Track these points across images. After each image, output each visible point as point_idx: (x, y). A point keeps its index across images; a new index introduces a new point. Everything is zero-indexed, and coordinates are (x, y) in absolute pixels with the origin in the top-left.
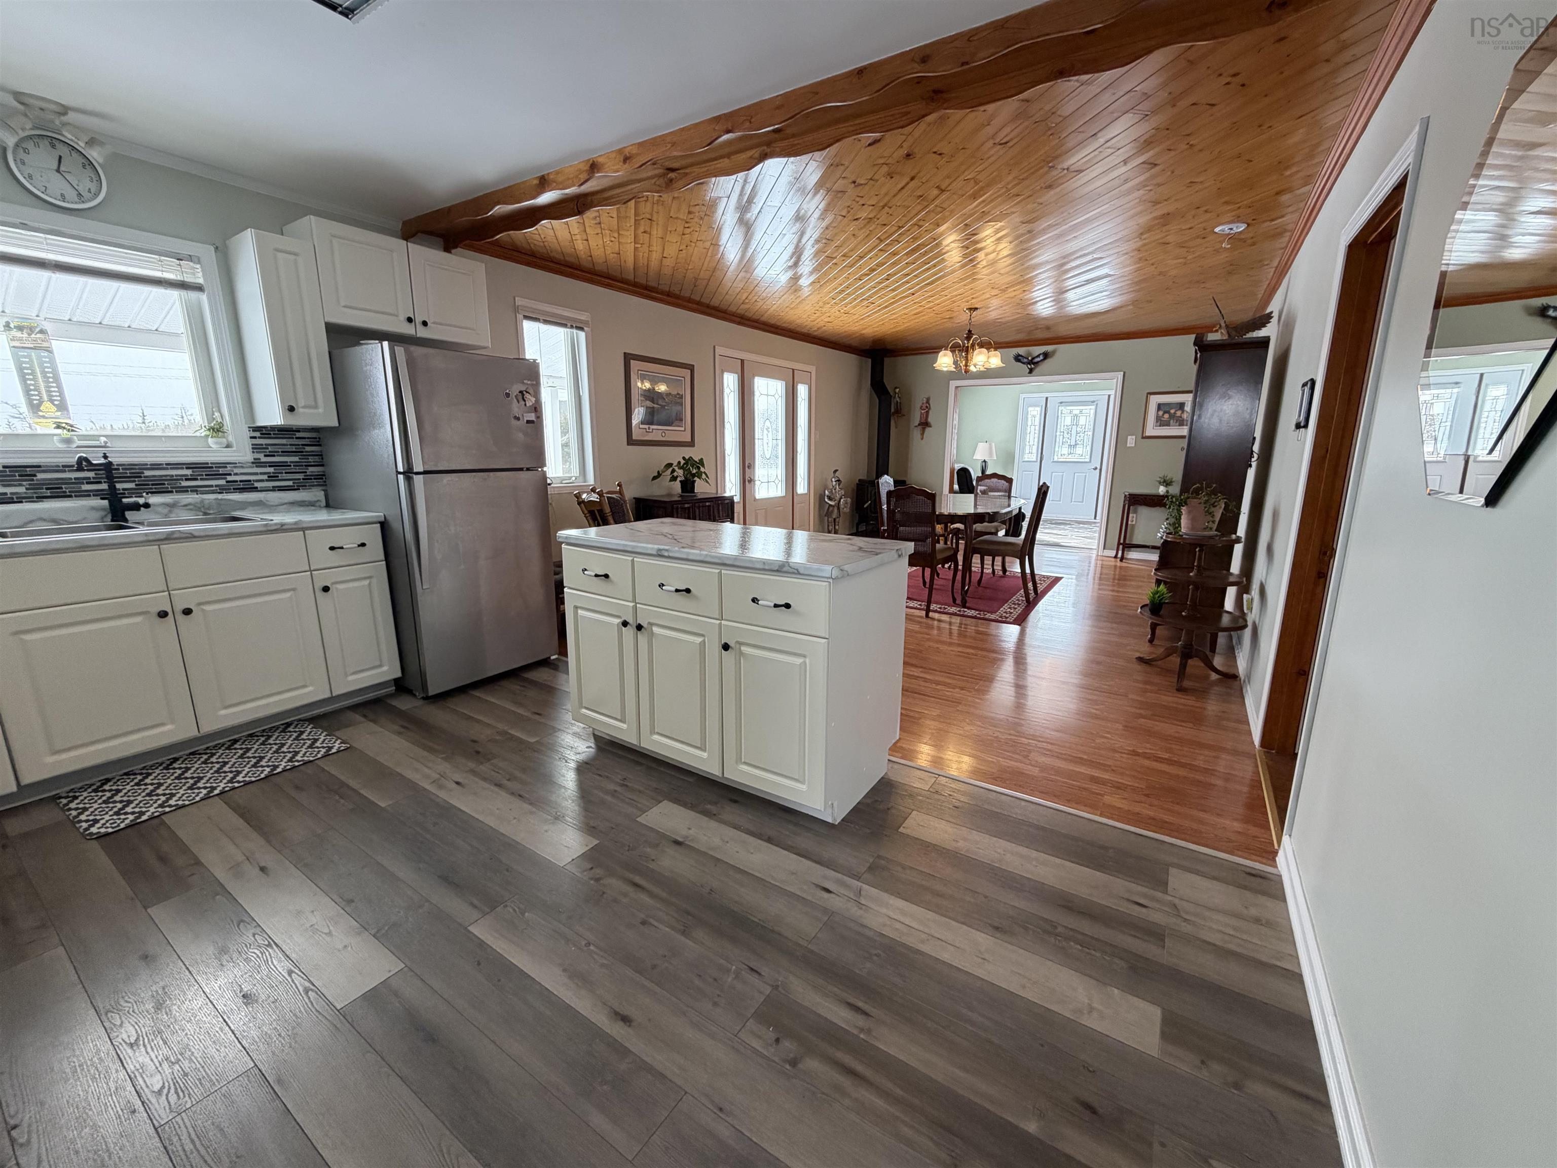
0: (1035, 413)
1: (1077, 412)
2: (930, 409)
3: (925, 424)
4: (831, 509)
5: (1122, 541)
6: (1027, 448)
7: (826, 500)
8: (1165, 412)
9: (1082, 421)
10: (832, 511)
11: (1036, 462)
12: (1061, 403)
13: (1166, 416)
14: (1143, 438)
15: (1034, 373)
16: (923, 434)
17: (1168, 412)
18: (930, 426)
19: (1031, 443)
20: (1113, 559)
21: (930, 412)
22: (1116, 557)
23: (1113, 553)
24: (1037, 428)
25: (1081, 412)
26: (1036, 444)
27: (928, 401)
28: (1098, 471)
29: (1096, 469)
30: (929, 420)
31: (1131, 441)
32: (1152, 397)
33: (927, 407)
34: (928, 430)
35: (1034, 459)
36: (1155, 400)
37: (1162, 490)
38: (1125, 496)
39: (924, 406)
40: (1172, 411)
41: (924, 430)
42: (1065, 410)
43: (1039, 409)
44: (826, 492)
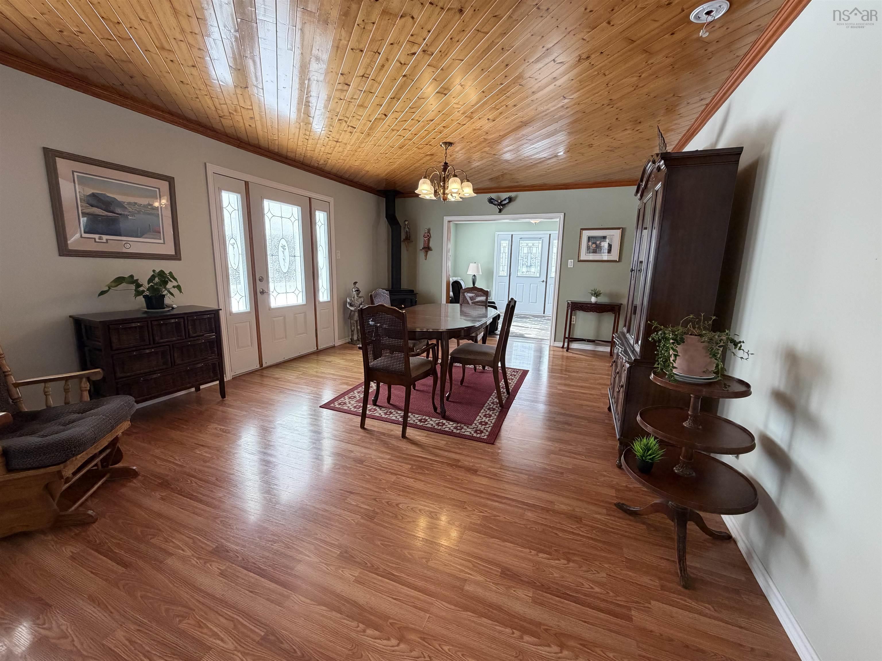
0: (504, 245)
1: (531, 245)
2: (430, 237)
3: (427, 249)
4: (353, 313)
5: (567, 336)
6: (501, 267)
7: (348, 306)
8: (593, 243)
9: (534, 251)
10: (354, 315)
11: (507, 276)
12: (521, 238)
13: (594, 246)
14: (579, 261)
15: (502, 212)
16: (426, 256)
17: (595, 243)
18: (431, 250)
19: (503, 265)
20: (561, 349)
21: (431, 239)
22: (563, 347)
23: (561, 345)
24: (507, 254)
25: (533, 244)
26: (506, 265)
27: (429, 231)
28: (545, 283)
29: (543, 281)
30: (431, 245)
31: (570, 263)
32: (584, 232)
33: (428, 237)
34: (430, 253)
35: (506, 275)
36: (586, 234)
37: (593, 299)
38: (568, 303)
39: (426, 235)
40: (598, 242)
41: (427, 252)
42: (523, 243)
43: (507, 242)
44: (348, 300)
